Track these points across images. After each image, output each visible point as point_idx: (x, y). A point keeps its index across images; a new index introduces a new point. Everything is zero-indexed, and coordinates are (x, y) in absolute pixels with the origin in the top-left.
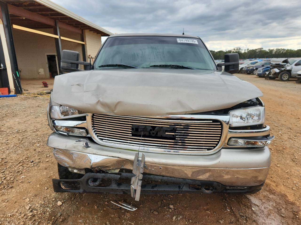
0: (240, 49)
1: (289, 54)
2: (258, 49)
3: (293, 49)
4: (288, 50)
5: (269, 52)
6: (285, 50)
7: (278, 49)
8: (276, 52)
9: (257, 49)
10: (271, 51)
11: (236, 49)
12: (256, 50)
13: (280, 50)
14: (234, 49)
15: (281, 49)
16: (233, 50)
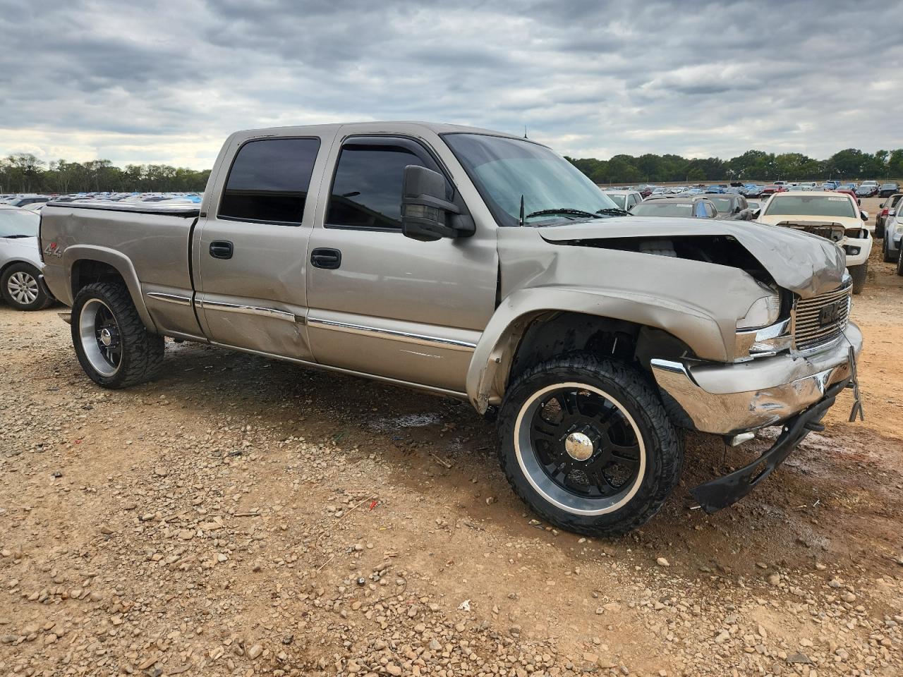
0: (32, 159)
1: (188, 182)
2: (94, 164)
3: (193, 169)
4: (180, 172)
5: (131, 174)
6: (174, 170)
7: (154, 167)
8: (150, 175)
9: (92, 164)
10: (136, 171)
11: (16, 158)
12: (90, 164)
13: (159, 171)
14: (12, 160)
15: (163, 166)
16: (9, 162)
